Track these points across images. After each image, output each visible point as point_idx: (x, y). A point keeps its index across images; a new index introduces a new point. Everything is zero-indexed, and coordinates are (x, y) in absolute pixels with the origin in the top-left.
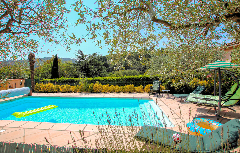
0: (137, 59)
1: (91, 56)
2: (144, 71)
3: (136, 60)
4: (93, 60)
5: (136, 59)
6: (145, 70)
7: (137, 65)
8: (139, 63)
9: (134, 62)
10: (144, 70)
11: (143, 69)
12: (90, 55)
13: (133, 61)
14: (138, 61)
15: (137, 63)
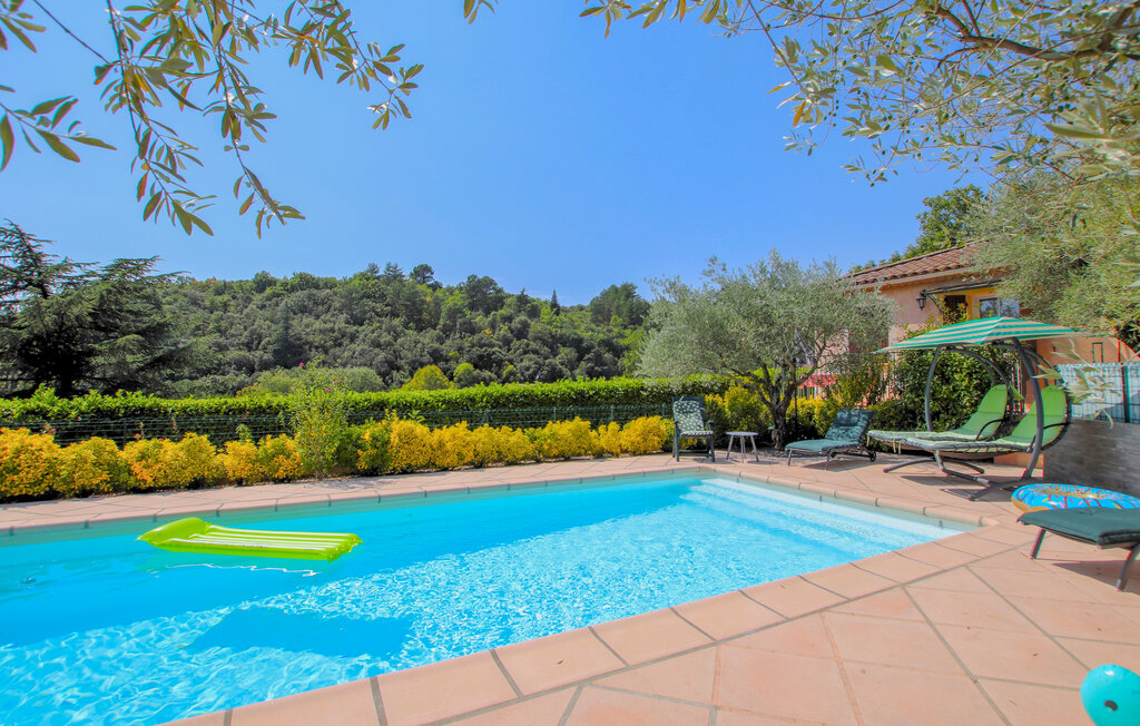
0: (352, 315)
1: (93, 274)
2: (391, 378)
3: (347, 322)
4: (117, 302)
5: (343, 317)
6: (395, 372)
7: (353, 346)
8: (361, 337)
9: (332, 330)
10: (387, 375)
11: (383, 370)
12: (93, 268)
13: (331, 325)
14: (355, 328)
15: (353, 338)
